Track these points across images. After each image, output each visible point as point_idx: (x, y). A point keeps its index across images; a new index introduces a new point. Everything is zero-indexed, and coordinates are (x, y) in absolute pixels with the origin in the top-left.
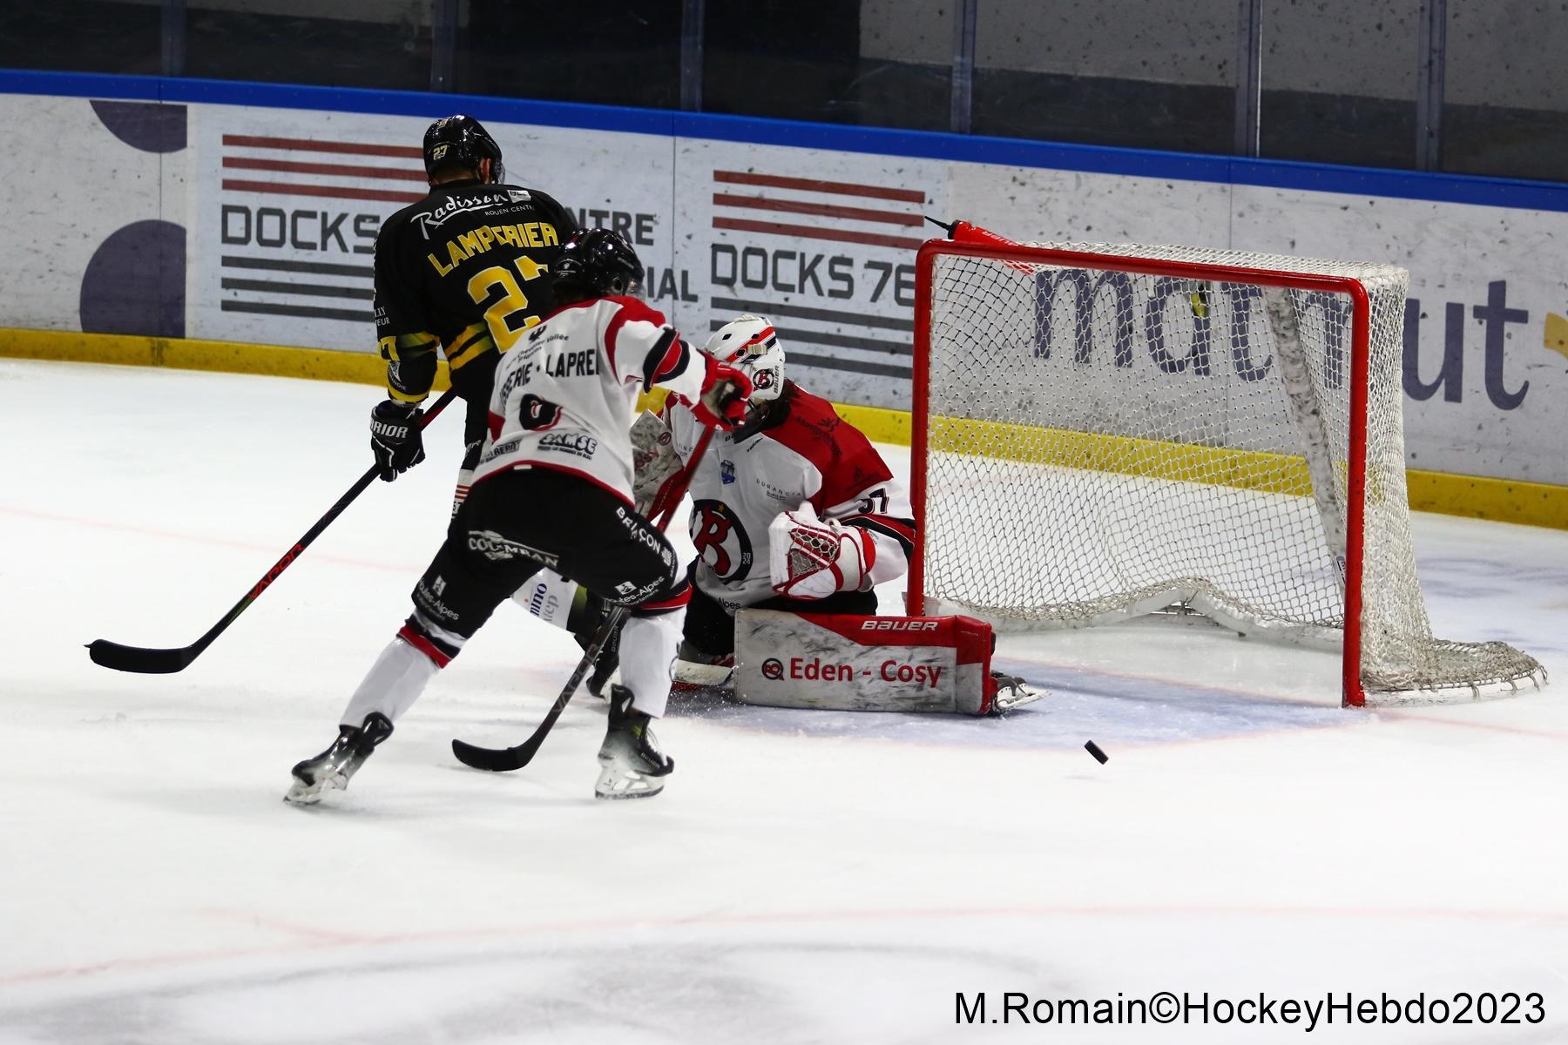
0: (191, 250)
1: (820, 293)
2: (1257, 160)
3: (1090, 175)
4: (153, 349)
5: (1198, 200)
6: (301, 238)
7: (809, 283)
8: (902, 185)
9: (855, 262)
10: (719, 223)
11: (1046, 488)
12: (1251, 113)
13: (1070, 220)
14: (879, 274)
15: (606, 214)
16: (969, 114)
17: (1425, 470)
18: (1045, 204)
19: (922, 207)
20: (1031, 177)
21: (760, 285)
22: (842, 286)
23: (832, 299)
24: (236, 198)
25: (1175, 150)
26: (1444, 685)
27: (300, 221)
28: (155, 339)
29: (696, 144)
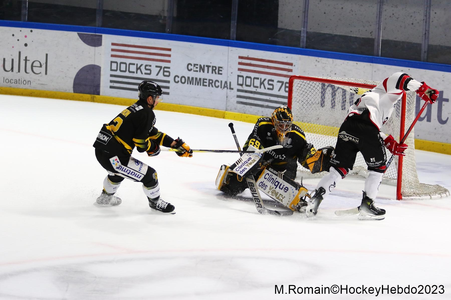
0: (102, 72)
1: (265, 88)
2: (380, 57)
3: (336, 60)
4: (91, 98)
5: (364, 67)
6: (131, 70)
7: (262, 86)
8: (287, 61)
9: (274, 81)
10: (240, 70)
11: (321, 142)
12: (378, 45)
13: (331, 72)
14: (281, 84)
15: (210, 66)
16: (305, 43)
17: (421, 139)
18: (324, 67)
19: (292, 67)
20: (321, 60)
21: (250, 86)
22: (271, 87)
23: (268, 90)
24: (114, 59)
25: (359, 54)
26: (423, 195)
27: (131, 66)
28: (92, 95)
29: (234, 49)
